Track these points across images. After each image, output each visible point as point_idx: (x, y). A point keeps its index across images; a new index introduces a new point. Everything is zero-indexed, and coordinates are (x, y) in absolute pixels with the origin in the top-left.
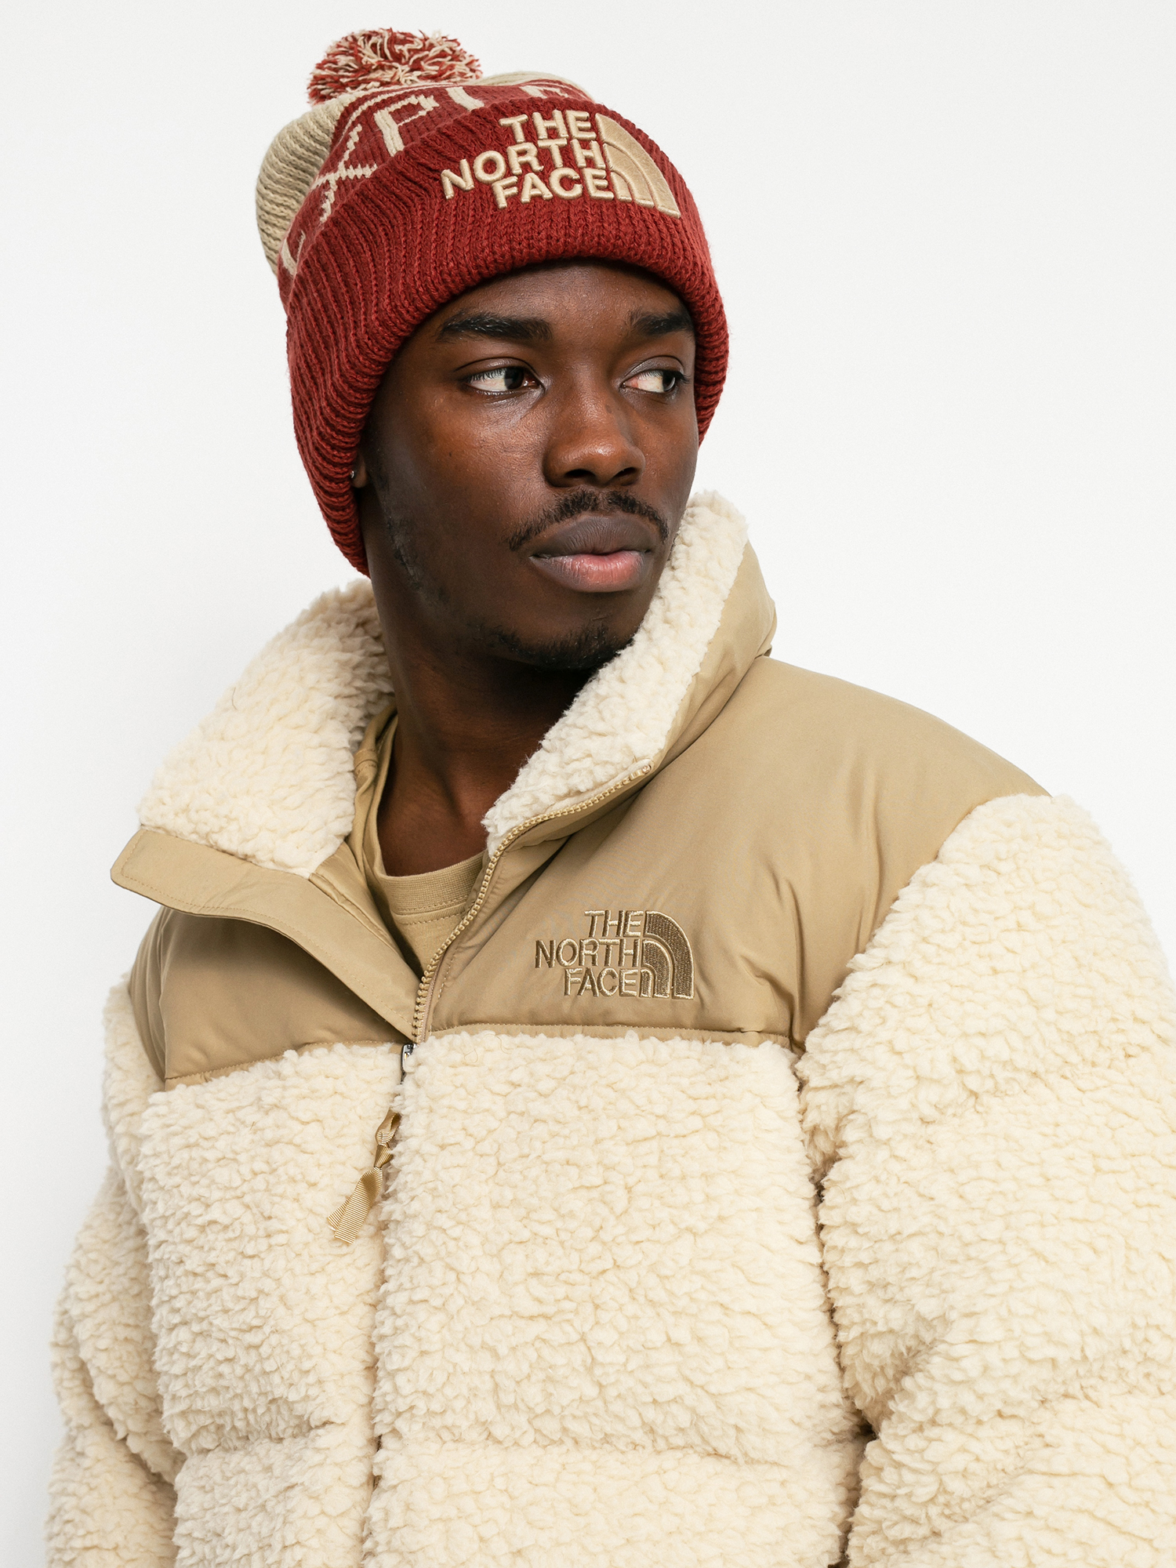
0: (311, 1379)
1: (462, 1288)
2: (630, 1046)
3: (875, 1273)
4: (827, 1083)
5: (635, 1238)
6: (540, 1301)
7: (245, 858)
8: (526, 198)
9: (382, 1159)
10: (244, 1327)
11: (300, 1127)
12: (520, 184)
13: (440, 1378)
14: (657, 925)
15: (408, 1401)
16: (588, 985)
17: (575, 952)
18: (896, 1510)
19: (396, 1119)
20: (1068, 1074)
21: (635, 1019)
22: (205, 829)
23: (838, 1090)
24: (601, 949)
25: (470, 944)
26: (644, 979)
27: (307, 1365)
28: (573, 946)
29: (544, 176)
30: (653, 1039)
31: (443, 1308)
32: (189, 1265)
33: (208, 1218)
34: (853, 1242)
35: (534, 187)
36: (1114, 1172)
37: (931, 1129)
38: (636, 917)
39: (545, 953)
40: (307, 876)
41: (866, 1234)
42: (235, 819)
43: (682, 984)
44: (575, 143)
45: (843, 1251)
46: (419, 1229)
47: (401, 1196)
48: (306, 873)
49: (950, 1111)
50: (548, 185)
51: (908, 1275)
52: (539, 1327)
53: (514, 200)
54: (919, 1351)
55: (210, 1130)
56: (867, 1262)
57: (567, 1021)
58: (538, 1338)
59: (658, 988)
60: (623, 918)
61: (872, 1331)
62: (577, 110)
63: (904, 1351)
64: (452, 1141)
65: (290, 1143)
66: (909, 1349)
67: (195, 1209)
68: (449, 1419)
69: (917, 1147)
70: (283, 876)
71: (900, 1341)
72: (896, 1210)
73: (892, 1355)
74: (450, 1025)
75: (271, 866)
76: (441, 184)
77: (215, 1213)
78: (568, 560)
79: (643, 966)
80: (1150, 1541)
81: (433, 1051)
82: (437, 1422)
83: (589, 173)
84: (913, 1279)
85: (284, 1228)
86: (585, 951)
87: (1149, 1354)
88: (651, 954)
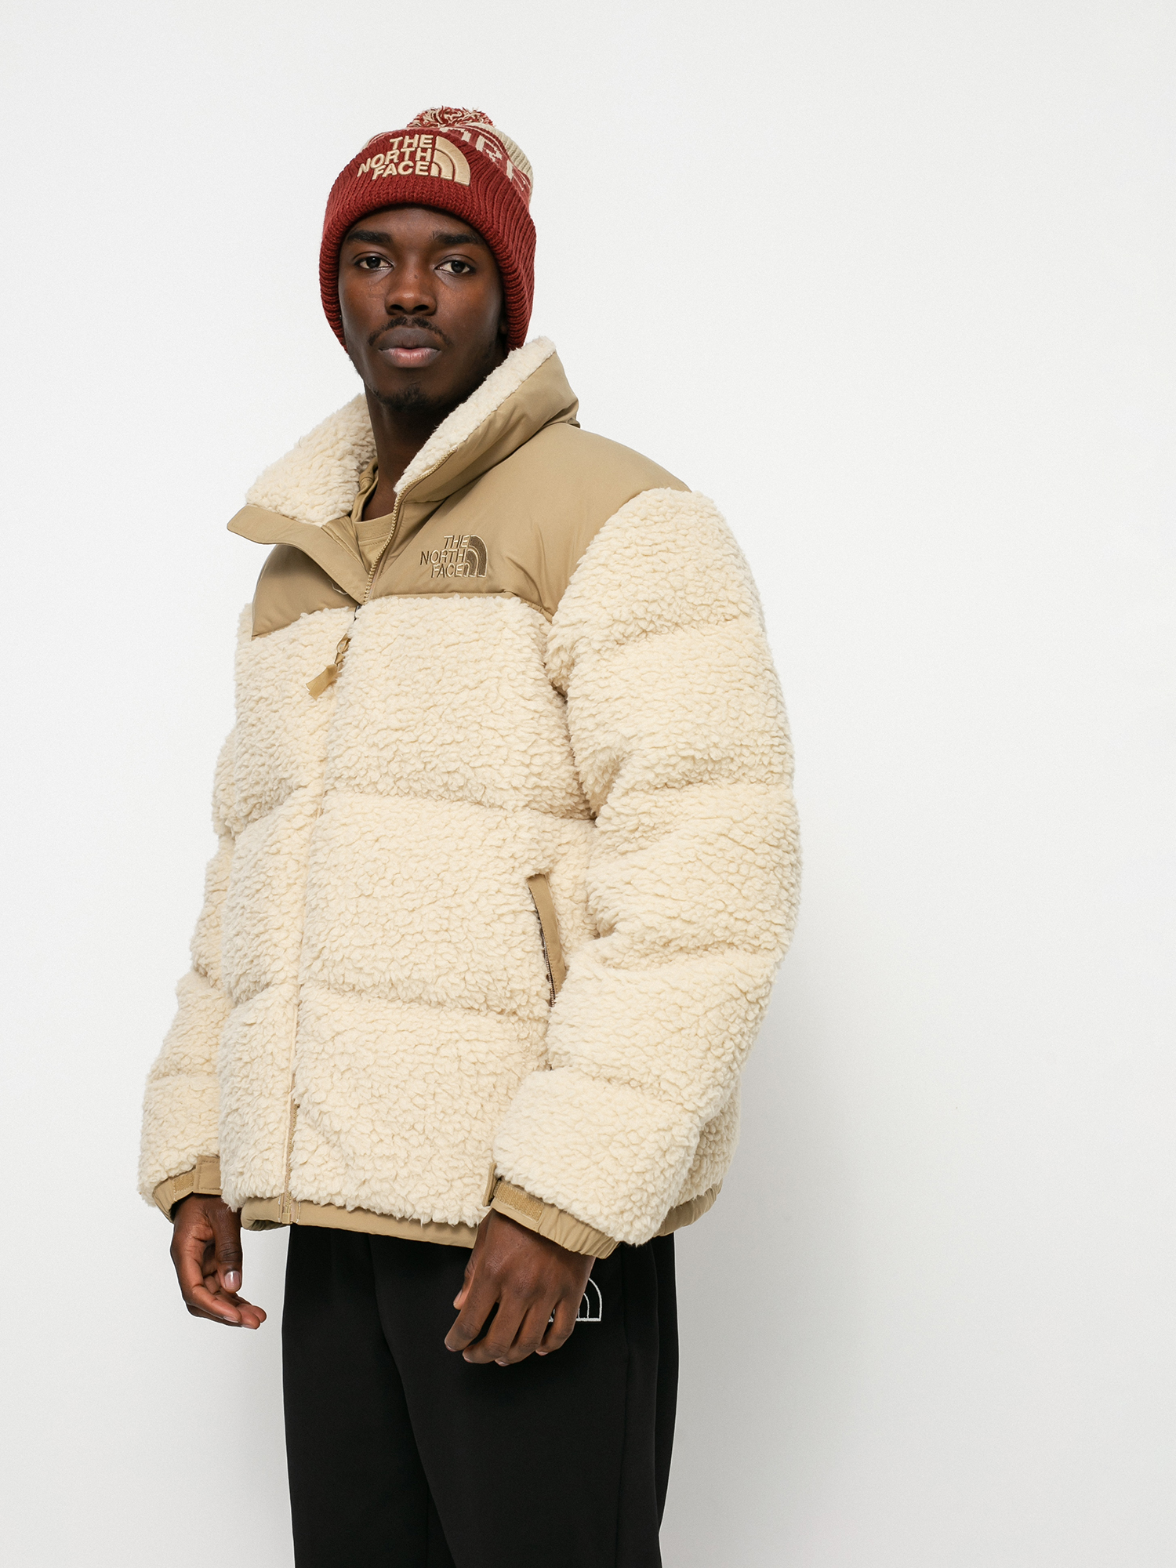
0: (294, 766)
1: (367, 716)
2: (456, 601)
3: (599, 718)
4: (568, 623)
5: (443, 691)
6: (400, 721)
7: (293, 518)
8: (385, 175)
9: (339, 660)
10: (269, 746)
11: (303, 647)
12: (385, 170)
13: (355, 759)
14: (475, 542)
15: (340, 771)
16: (442, 573)
17: (438, 556)
18: (621, 836)
19: (347, 640)
20: (695, 626)
21: (460, 589)
22: (275, 504)
23: (573, 627)
24: (449, 554)
25: (393, 555)
26: (466, 567)
27: (292, 759)
28: (436, 553)
29: (397, 165)
30: (465, 598)
31: (357, 727)
32: (250, 721)
33: (259, 695)
34: (587, 704)
35: (391, 170)
36: (720, 672)
37: (622, 647)
38: (466, 539)
39: (425, 557)
40: (321, 526)
41: (593, 700)
42: (290, 499)
43: (482, 571)
44: (419, 149)
45: (582, 709)
46: (350, 688)
47: (346, 674)
48: (320, 525)
49: (632, 639)
50: (397, 169)
51: (616, 717)
52: (398, 734)
53: (380, 176)
54: (623, 758)
55: (265, 655)
56: (594, 713)
57: (432, 592)
58: (398, 739)
59: (472, 573)
60: (460, 538)
61: (599, 748)
62: (427, 134)
63: (615, 758)
64: (371, 648)
65: (298, 656)
66: (618, 757)
67: (254, 693)
68: (357, 781)
69: (615, 655)
70: (310, 528)
71: (613, 752)
72: (609, 686)
73: (610, 760)
74: (381, 596)
75: (305, 521)
76: (358, 168)
77: (264, 694)
78: (392, 351)
79: (466, 562)
80: (752, 850)
81: (369, 608)
82: (353, 782)
83: (419, 163)
84: (618, 719)
85: (290, 695)
86: (442, 556)
87: (745, 763)
88: (470, 556)
